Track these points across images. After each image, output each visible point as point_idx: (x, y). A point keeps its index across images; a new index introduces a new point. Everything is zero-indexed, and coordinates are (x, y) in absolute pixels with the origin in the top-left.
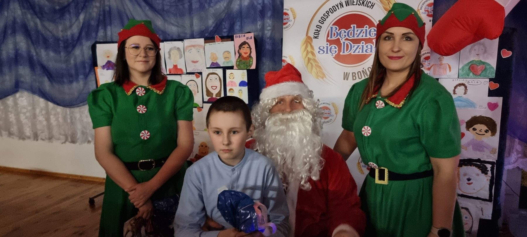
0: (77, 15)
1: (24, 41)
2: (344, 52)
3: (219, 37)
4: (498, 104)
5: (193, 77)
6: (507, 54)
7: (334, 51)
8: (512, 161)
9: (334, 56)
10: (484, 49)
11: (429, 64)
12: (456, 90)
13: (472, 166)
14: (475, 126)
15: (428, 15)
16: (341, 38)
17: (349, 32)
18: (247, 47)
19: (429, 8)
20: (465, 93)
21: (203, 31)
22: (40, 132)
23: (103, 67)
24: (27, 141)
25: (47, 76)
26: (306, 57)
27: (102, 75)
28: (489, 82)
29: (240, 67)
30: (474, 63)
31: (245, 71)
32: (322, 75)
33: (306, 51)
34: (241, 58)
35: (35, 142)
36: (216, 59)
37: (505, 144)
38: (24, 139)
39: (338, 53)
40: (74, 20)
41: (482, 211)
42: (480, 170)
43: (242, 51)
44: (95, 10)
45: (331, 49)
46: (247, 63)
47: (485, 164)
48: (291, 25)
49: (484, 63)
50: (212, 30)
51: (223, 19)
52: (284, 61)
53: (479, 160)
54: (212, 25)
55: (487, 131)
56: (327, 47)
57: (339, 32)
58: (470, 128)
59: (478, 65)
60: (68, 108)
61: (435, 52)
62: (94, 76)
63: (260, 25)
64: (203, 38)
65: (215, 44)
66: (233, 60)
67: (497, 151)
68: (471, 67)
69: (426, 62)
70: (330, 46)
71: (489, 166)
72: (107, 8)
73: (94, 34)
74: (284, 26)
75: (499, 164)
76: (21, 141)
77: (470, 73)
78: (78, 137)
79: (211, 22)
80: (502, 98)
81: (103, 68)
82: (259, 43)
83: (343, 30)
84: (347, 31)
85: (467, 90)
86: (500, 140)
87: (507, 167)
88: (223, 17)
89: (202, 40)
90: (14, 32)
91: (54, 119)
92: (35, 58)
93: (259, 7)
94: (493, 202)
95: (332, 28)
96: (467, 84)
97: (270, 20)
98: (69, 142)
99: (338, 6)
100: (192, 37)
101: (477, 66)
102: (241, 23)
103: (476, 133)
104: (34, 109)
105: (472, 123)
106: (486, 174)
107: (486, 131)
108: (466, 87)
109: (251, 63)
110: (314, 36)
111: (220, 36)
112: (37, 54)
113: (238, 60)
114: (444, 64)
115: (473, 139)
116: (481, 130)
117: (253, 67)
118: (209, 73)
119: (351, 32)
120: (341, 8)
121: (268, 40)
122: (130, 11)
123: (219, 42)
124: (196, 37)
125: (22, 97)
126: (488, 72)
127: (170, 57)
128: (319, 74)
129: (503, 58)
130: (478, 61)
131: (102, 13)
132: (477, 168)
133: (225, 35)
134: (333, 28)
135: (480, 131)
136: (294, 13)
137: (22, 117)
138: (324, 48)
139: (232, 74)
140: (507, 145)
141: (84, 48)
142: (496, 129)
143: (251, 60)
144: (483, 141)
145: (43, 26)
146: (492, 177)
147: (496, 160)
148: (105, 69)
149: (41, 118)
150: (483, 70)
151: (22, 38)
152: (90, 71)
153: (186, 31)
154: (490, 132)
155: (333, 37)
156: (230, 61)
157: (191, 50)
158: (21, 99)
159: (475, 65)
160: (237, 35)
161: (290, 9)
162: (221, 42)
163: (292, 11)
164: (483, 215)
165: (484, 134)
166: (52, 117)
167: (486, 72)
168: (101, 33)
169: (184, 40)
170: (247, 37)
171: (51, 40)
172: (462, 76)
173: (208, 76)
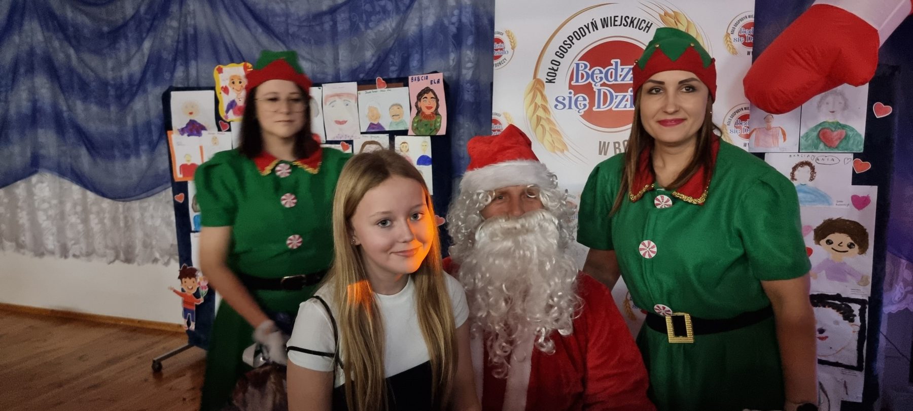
0: (140, 42)
1: (47, 86)
2: (599, 107)
3: (383, 80)
4: (871, 198)
6: (883, 111)
7: (582, 105)
8: (896, 299)
9: (583, 113)
10: (843, 102)
11: (748, 127)
12: (796, 173)
13: (827, 306)
14: (831, 237)
15: (745, 44)
16: (594, 83)
17: (607, 72)
18: (432, 98)
19: (747, 32)
20: (812, 179)
21: (356, 69)
22: (73, 242)
23: (182, 131)
24: (47, 259)
25: (86, 145)
26: (533, 115)
27: (179, 144)
28: (854, 158)
29: (420, 131)
30: (827, 126)
31: (428, 139)
32: (560, 146)
33: (534, 103)
34: (420, 117)
35: (63, 260)
36: (378, 117)
37: (883, 269)
38: (42, 255)
39: (588, 109)
40: (133, 50)
41: (846, 387)
42: (842, 315)
43: (423, 104)
44: (170, 32)
45: (576, 100)
46: (431, 125)
47: (850, 304)
48: (508, 59)
49: (843, 127)
50: (371, 69)
51: (391, 49)
52: (496, 122)
53: (838, 297)
54: (371, 59)
55: (852, 246)
56: (570, 98)
57: (590, 72)
58: (822, 240)
59: (834, 129)
60: (121, 202)
61: (759, 107)
62: (166, 146)
63: (453, 60)
64: (355, 81)
65: (375, 92)
66: (407, 120)
67: (870, 280)
68: (821, 133)
69: (743, 124)
70: (575, 95)
71: (856, 308)
72: (191, 31)
73: (167, 75)
74: (495, 62)
75: (874, 304)
76: (37, 260)
77: (820, 143)
78: (137, 251)
79: (369, 55)
80: (876, 187)
81: (182, 133)
82: (452, 90)
83: (597, 69)
84: (604, 71)
85: (815, 173)
86: (874, 261)
87: (889, 308)
88: (390, 46)
89: (355, 84)
90: (31, 70)
91: (96, 221)
92: (65, 115)
93: (453, 29)
94: (864, 370)
95: (578, 65)
96: (814, 163)
97: (471, 52)
98: (122, 261)
99: (588, 28)
100: (337, 80)
101: (832, 131)
102: (422, 55)
103: (832, 248)
104: (62, 203)
105: (824, 231)
106: (852, 321)
107: (850, 246)
108: (813, 168)
109: (438, 124)
110: (547, 79)
111: (385, 77)
112: (70, 109)
113: (416, 120)
114: (774, 127)
115: (828, 260)
116: (841, 243)
117: (442, 131)
118: (365, 143)
119: (612, 72)
120: (594, 31)
121: (468, 84)
122: (230, 35)
123: (382, 89)
124: (343, 80)
125: (42, 182)
126: (851, 142)
128: (556, 144)
129: (877, 117)
130: (833, 123)
131: (181, 38)
132: (836, 310)
133: (394, 76)
134: (580, 65)
135: (839, 245)
136: (513, 39)
137: (41, 217)
138: (564, 99)
139: (406, 144)
140: (886, 270)
141: (151, 98)
142: (868, 244)
143: (439, 120)
144: (845, 263)
145: (81, 60)
146: (862, 327)
147: (869, 298)
148: (186, 135)
149: (73, 219)
150: (843, 139)
151: (45, 81)
152: (160, 138)
153: (326, 70)
154: (857, 247)
155: (580, 81)
156: (402, 122)
157: (335, 101)
158: (40, 185)
159: (828, 130)
160: (414, 77)
161: (506, 32)
162: (387, 88)
163: (508, 36)
164: (847, 394)
165: (847, 251)
166: (92, 217)
167: (848, 142)
168: (179, 73)
169: (323, 85)
170: (432, 81)
171: (93, 85)
172: (806, 148)
173: (363, 146)
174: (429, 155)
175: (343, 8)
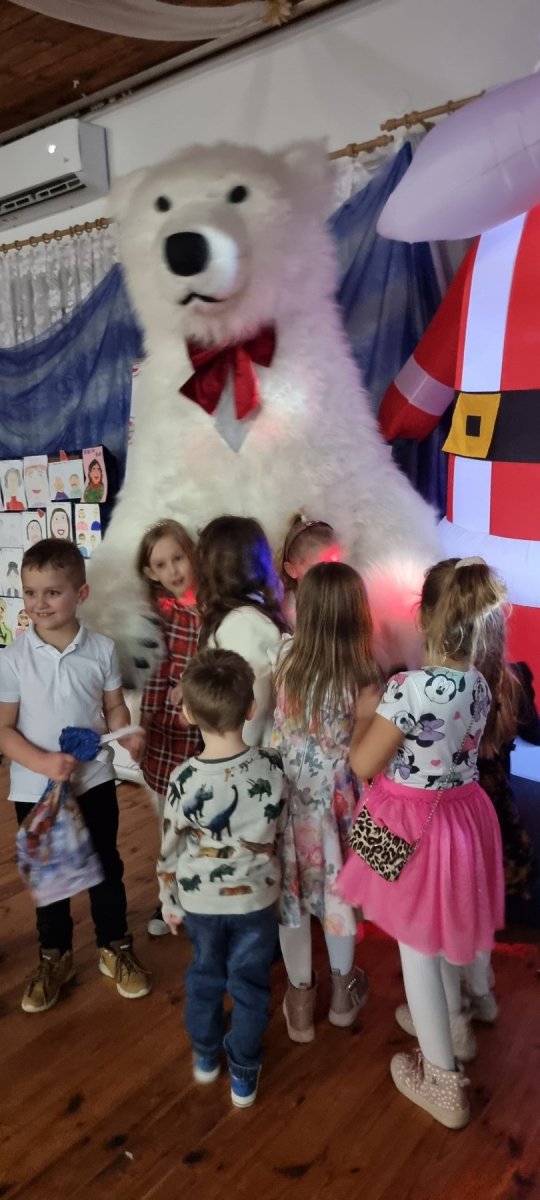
3: (65, 453)
5: (35, 515)
18: (98, 469)
29: (91, 499)
31: (97, 506)
34: (90, 487)
36: (62, 486)
43: (93, 475)
46: (98, 493)
65: (60, 464)
89: (44, 458)
93: (114, 407)
109: (102, 492)
113: (88, 490)
118: (55, 509)
123: (64, 461)
127: (6, 485)
139: (82, 511)
143: (103, 489)
156: (78, 491)
157: (32, 473)
160: (85, 450)
162: (68, 460)
173: (53, 514)
174: (99, 521)
175: (42, 387)
